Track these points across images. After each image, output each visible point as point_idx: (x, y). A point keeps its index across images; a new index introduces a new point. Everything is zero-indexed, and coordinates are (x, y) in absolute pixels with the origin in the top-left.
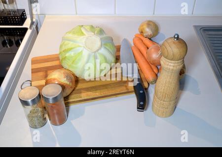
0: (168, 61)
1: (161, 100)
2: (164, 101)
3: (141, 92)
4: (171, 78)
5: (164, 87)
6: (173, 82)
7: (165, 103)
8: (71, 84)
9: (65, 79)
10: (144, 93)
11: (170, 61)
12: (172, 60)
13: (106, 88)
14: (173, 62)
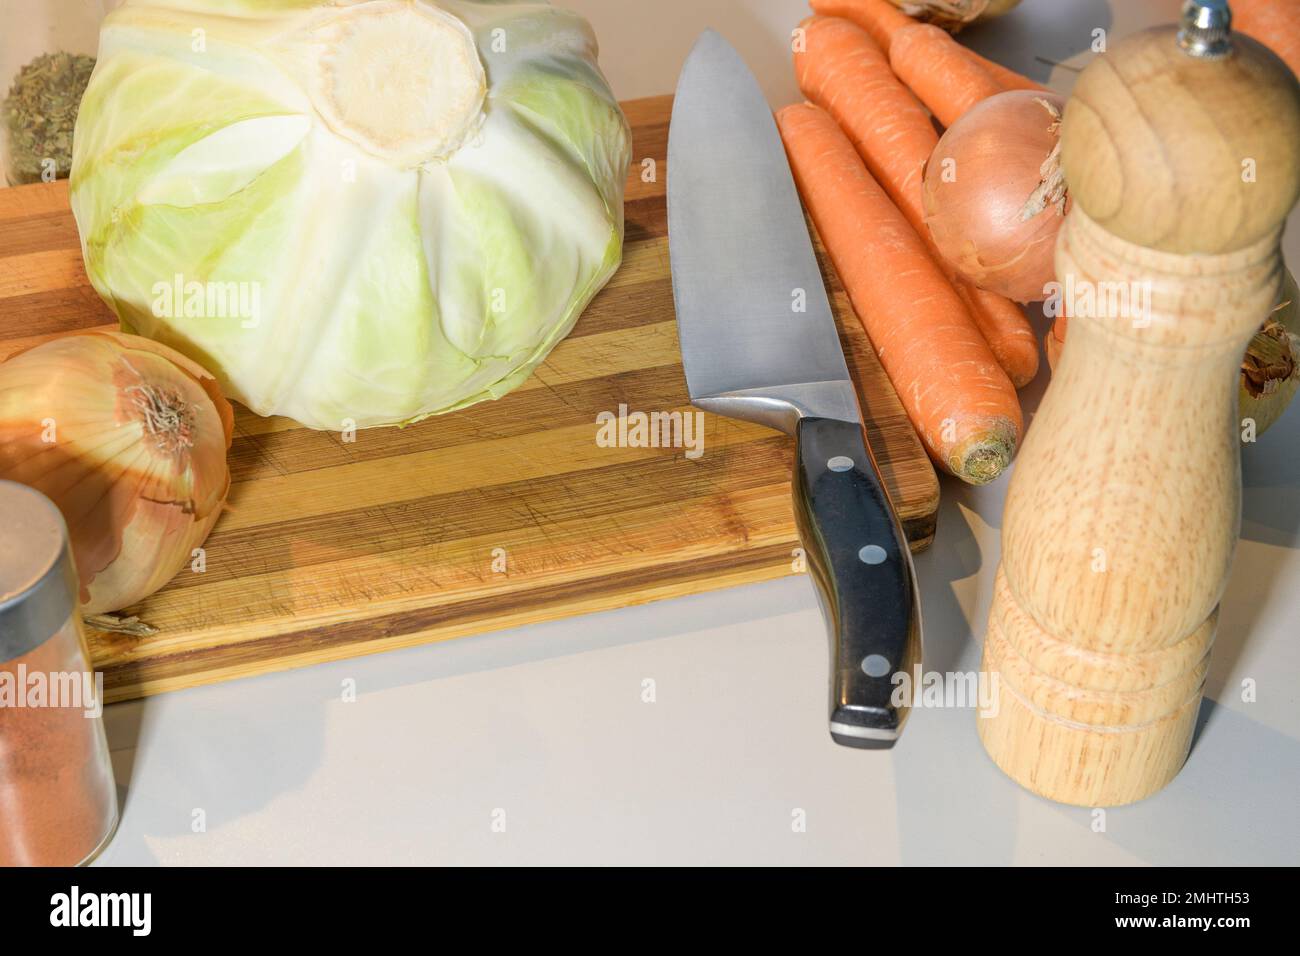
0: (1131, 251)
1: (1061, 639)
2: (1090, 646)
3: (872, 554)
4: (1155, 422)
5: (1096, 505)
6: (1175, 459)
7: (1098, 661)
8: (189, 475)
9: (136, 428)
10: (896, 561)
11: (1147, 255)
12: (1166, 241)
13: (533, 519)
14: (1170, 260)
